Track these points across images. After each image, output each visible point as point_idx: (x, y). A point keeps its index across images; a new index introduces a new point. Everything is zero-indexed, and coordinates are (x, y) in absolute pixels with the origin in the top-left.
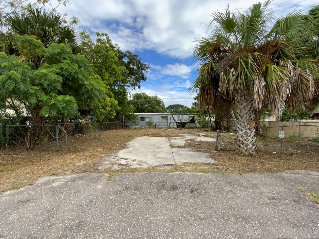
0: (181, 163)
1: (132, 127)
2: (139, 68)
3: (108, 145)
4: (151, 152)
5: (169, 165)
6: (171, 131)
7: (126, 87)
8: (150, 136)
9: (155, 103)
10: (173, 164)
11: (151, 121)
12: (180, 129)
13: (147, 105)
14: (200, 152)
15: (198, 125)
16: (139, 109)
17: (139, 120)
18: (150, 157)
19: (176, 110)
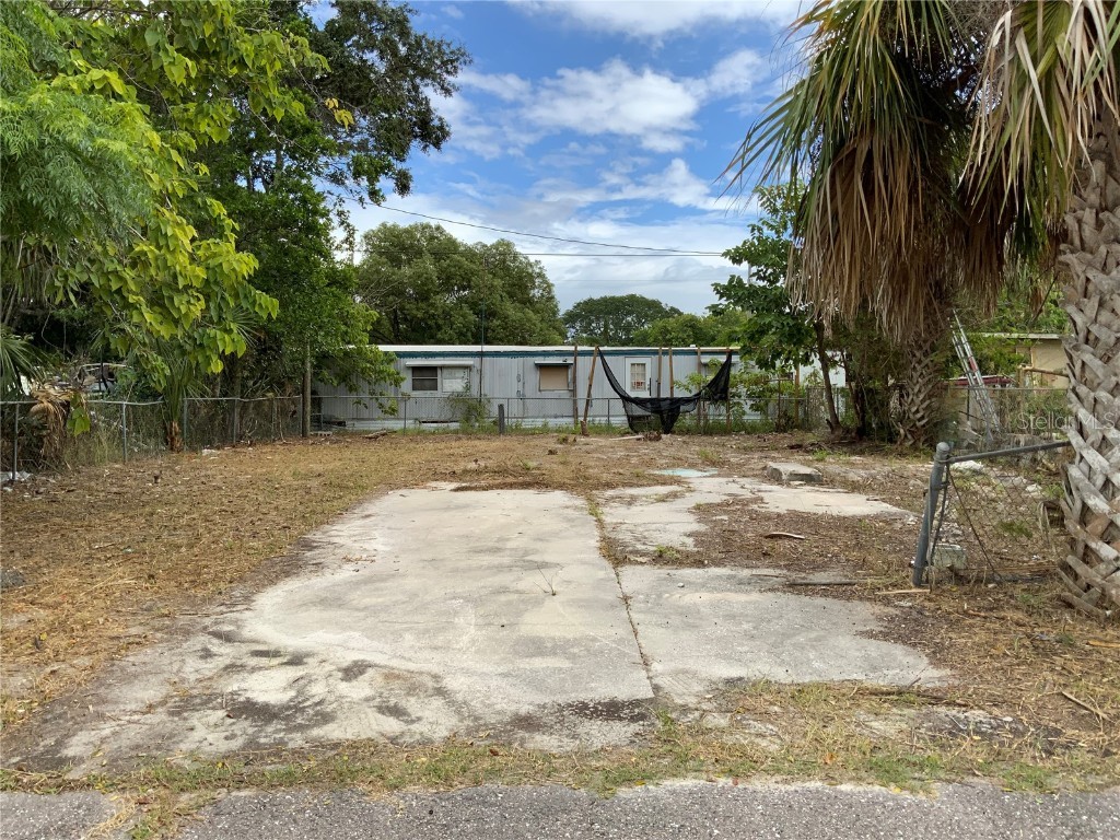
0: (697, 688)
1: (360, 426)
2: (400, 67)
3: (191, 546)
4: (474, 601)
5: (611, 710)
6: (599, 449)
7: (320, 185)
8: (469, 480)
9: (498, 282)
10: (637, 703)
11: (475, 392)
12: (648, 438)
13: (450, 300)
14: (815, 593)
15: (752, 417)
16: (405, 320)
17: (406, 386)
18: (473, 642)
19: (617, 325)
